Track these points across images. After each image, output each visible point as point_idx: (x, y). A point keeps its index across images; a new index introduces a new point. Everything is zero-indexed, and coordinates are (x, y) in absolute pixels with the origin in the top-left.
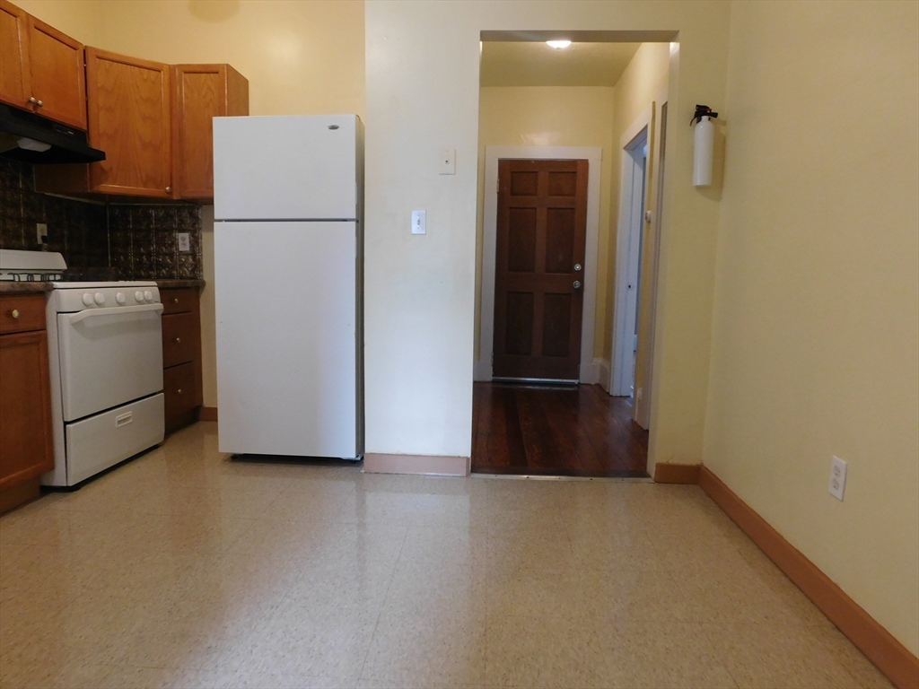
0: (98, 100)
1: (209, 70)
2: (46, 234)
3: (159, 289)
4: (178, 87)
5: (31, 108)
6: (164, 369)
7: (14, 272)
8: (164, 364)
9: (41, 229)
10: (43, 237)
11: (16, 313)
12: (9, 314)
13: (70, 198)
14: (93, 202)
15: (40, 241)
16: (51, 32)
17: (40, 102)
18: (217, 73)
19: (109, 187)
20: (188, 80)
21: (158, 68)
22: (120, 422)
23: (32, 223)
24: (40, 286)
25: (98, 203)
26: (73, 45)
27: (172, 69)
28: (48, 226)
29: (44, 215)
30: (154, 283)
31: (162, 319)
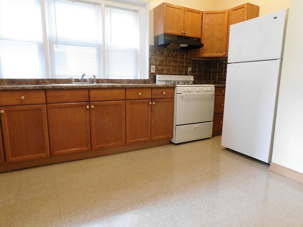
0: (205, 27)
1: (240, 7)
2: (191, 70)
3: (215, 87)
4: (230, 16)
5: (183, 35)
6: (214, 114)
7: (175, 81)
8: (214, 112)
9: (190, 69)
10: (190, 72)
11: (164, 93)
12: (163, 93)
13: (199, 59)
14: (207, 60)
15: (189, 73)
16: (191, 11)
17: (186, 32)
18: (243, 7)
19: (206, 55)
20: (234, 13)
21: (224, 12)
22: (194, 128)
23: (187, 67)
24: (172, 86)
25: (209, 60)
26: (198, 12)
27: (229, 11)
28: (192, 68)
29: (191, 65)
30: (213, 85)
31: (215, 98)
